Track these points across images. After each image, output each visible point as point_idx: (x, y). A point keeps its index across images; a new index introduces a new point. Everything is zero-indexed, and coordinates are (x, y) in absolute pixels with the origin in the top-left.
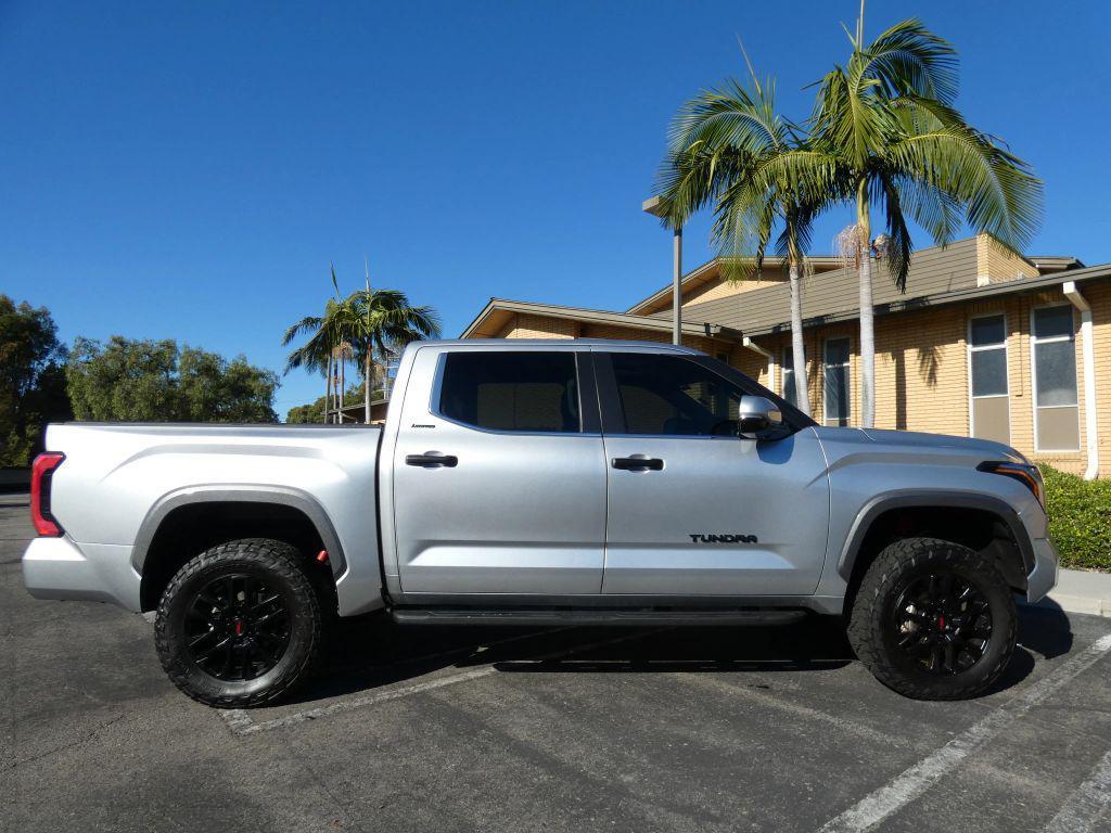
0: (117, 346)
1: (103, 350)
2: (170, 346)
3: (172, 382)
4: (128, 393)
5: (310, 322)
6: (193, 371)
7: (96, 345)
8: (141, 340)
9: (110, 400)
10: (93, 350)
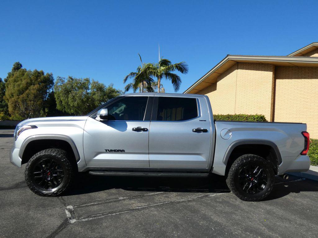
0: (71, 80)
1: (66, 81)
2: (87, 80)
3: (88, 93)
4: (74, 97)
5: (132, 74)
6: (95, 90)
7: (64, 79)
8: (78, 78)
9: (68, 99)
10: (63, 81)
